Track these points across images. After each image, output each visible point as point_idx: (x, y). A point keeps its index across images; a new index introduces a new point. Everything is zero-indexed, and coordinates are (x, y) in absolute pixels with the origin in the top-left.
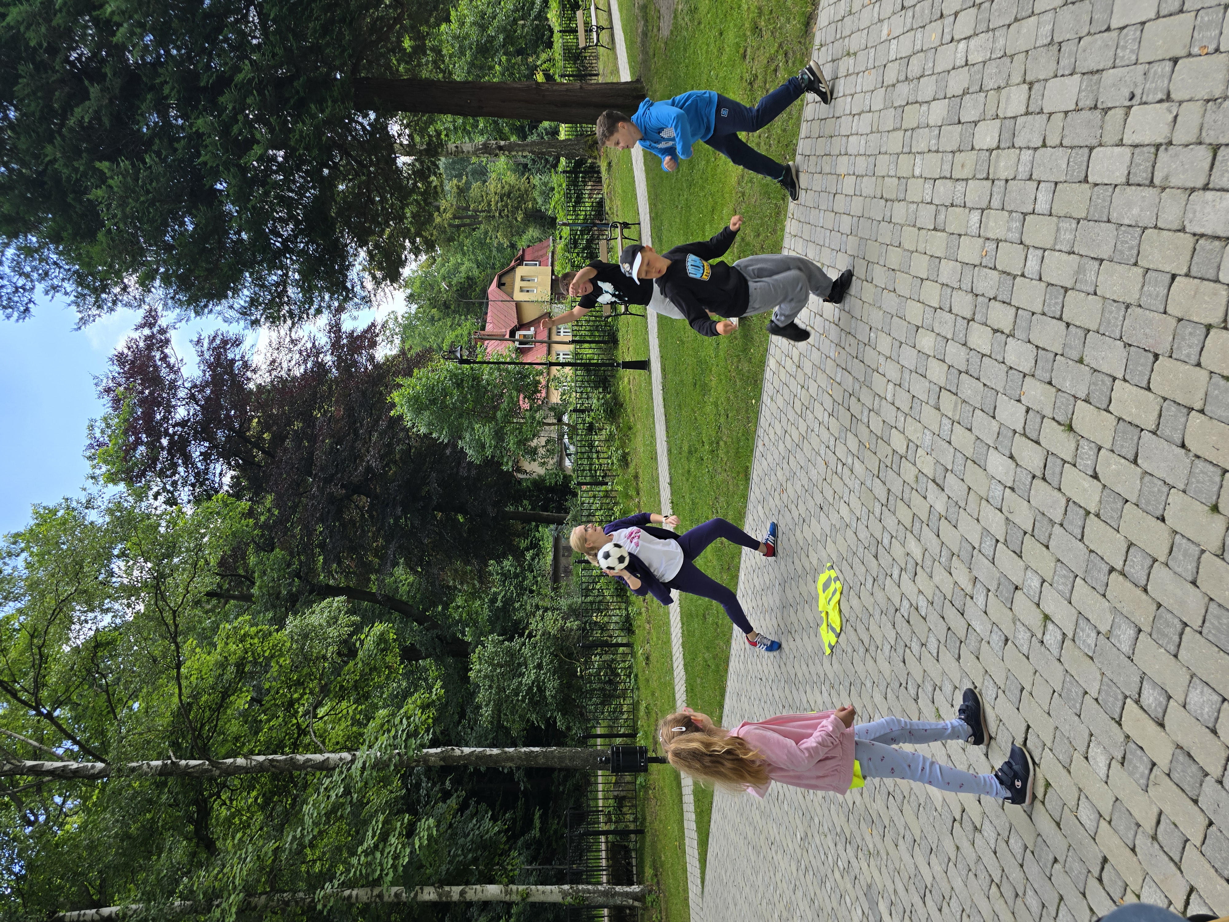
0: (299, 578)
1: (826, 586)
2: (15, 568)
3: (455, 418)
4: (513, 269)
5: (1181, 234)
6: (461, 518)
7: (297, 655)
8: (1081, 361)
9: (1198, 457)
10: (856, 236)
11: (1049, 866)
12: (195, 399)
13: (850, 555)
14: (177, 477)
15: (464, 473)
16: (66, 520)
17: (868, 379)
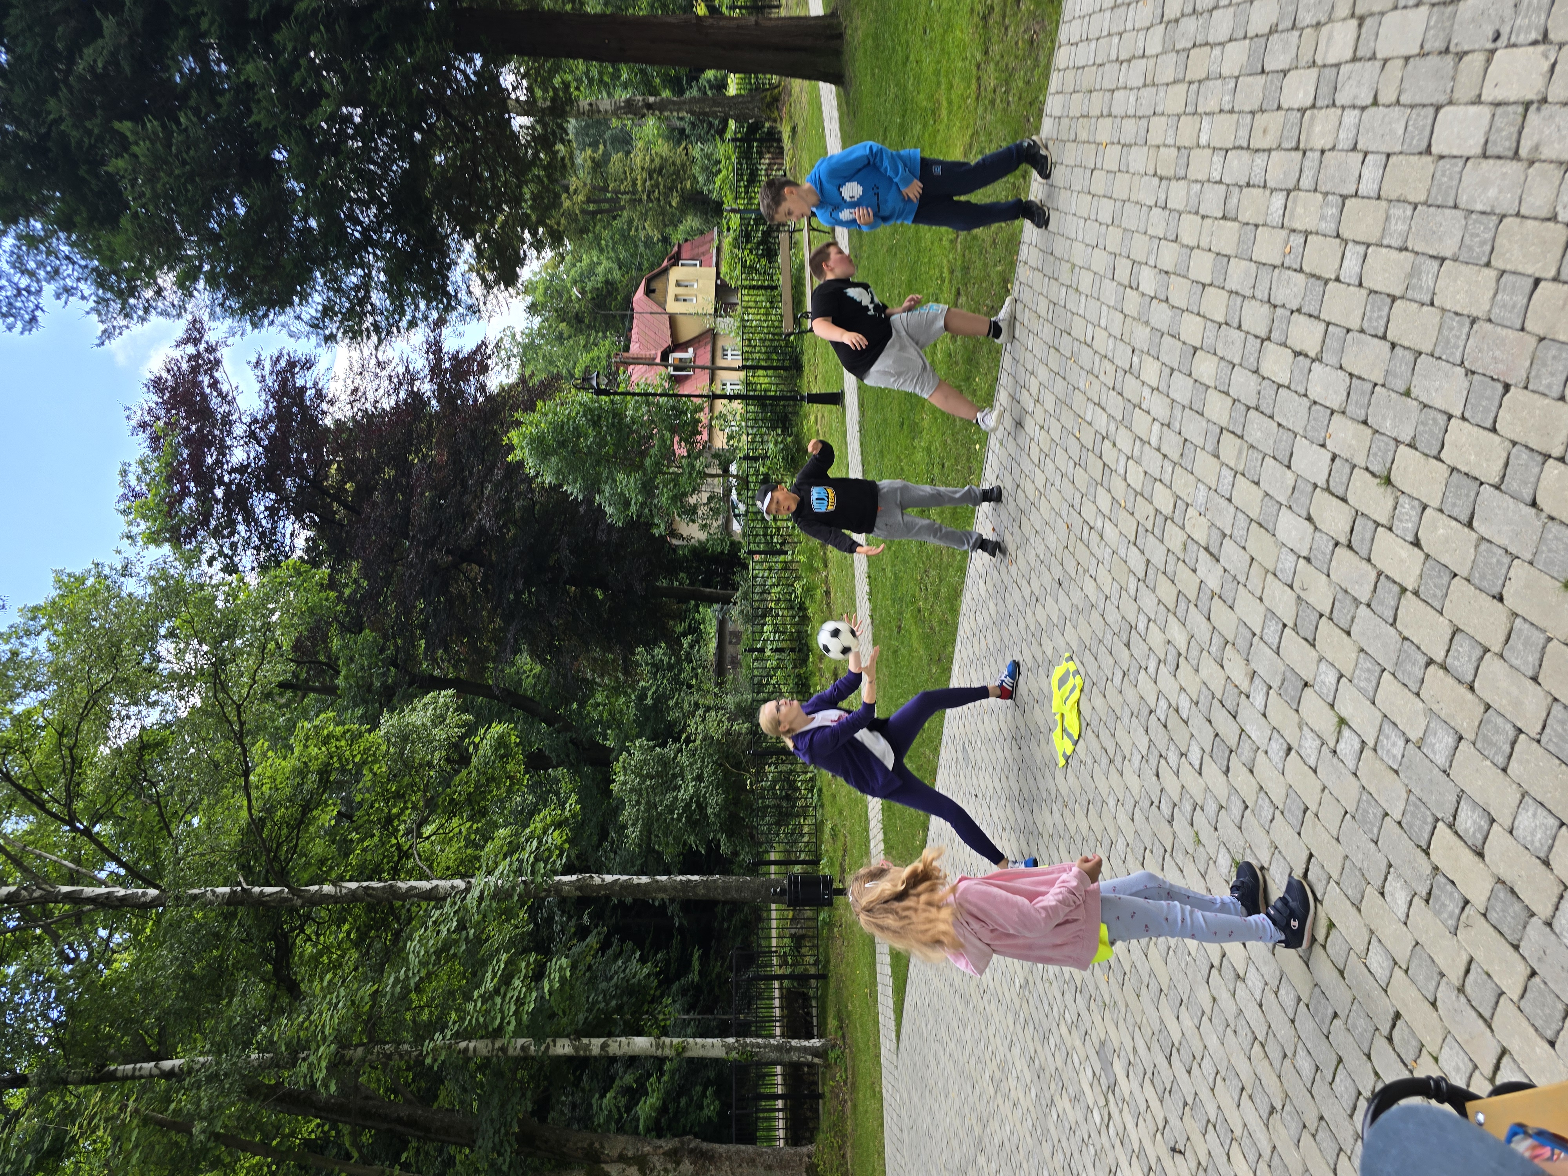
0: (396, 666)
1: (1062, 682)
2: (35, 650)
3: (591, 466)
4: (666, 271)
5: (1551, 225)
6: (599, 593)
7: (395, 761)
8: (1407, 393)
9: (1552, 518)
10: (1119, 226)
11: (1328, 1022)
12: (256, 438)
13: (1095, 643)
14: (236, 538)
15: (602, 537)
16: (97, 591)
17: (1127, 417)
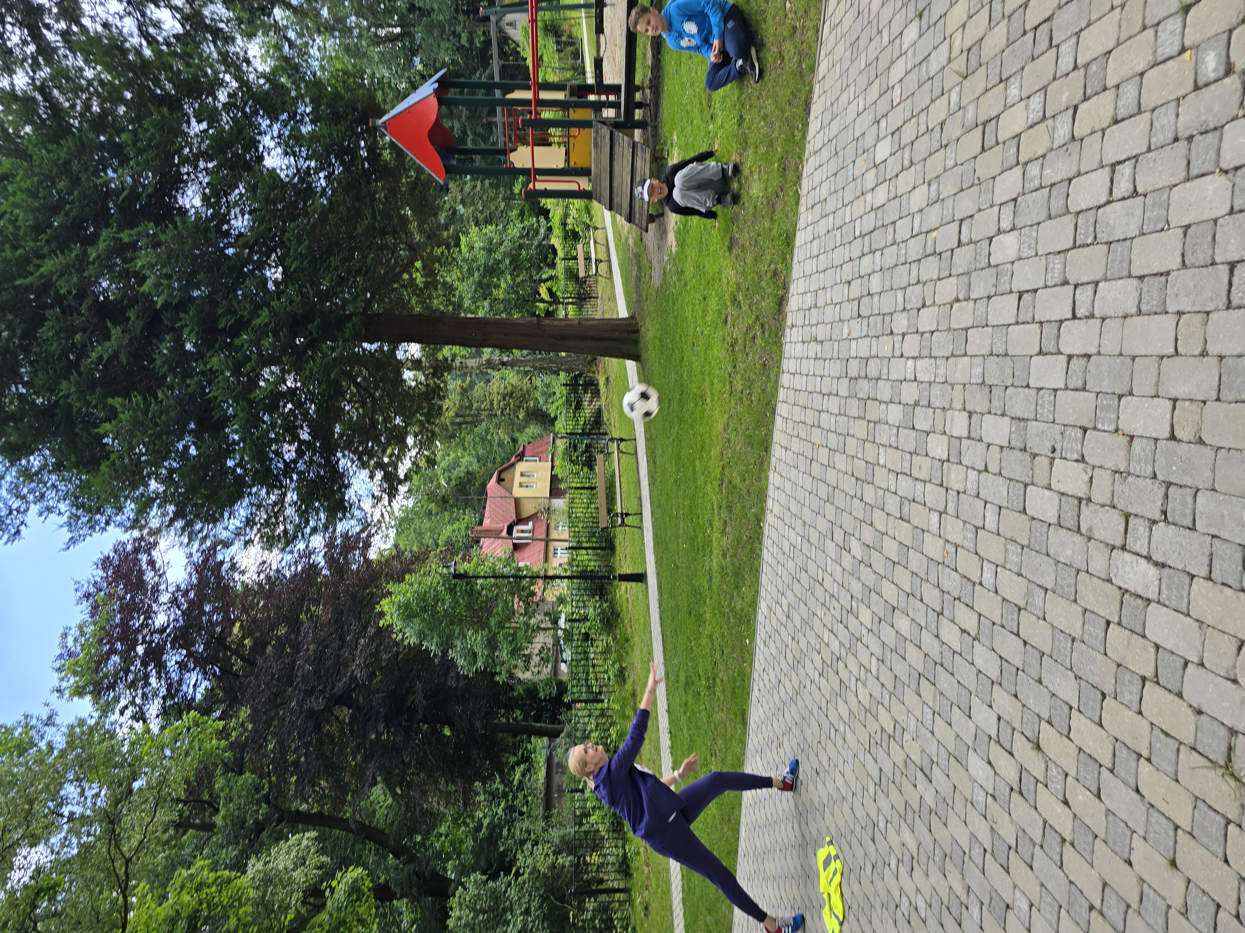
0: (267, 802)
1: (827, 863)
3: (447, 625)
4: (513, 465)
5: (1109, 585)
6: (447, 732)
7: (258, 904)
8: (1040, 682)
9: (1152, 806)
10: (833, 504)
12: (177, 604)
13: (848, 834)
14: (147, 690)
15: (452, 683)
16: (22, 740)
17: (853, 647)
